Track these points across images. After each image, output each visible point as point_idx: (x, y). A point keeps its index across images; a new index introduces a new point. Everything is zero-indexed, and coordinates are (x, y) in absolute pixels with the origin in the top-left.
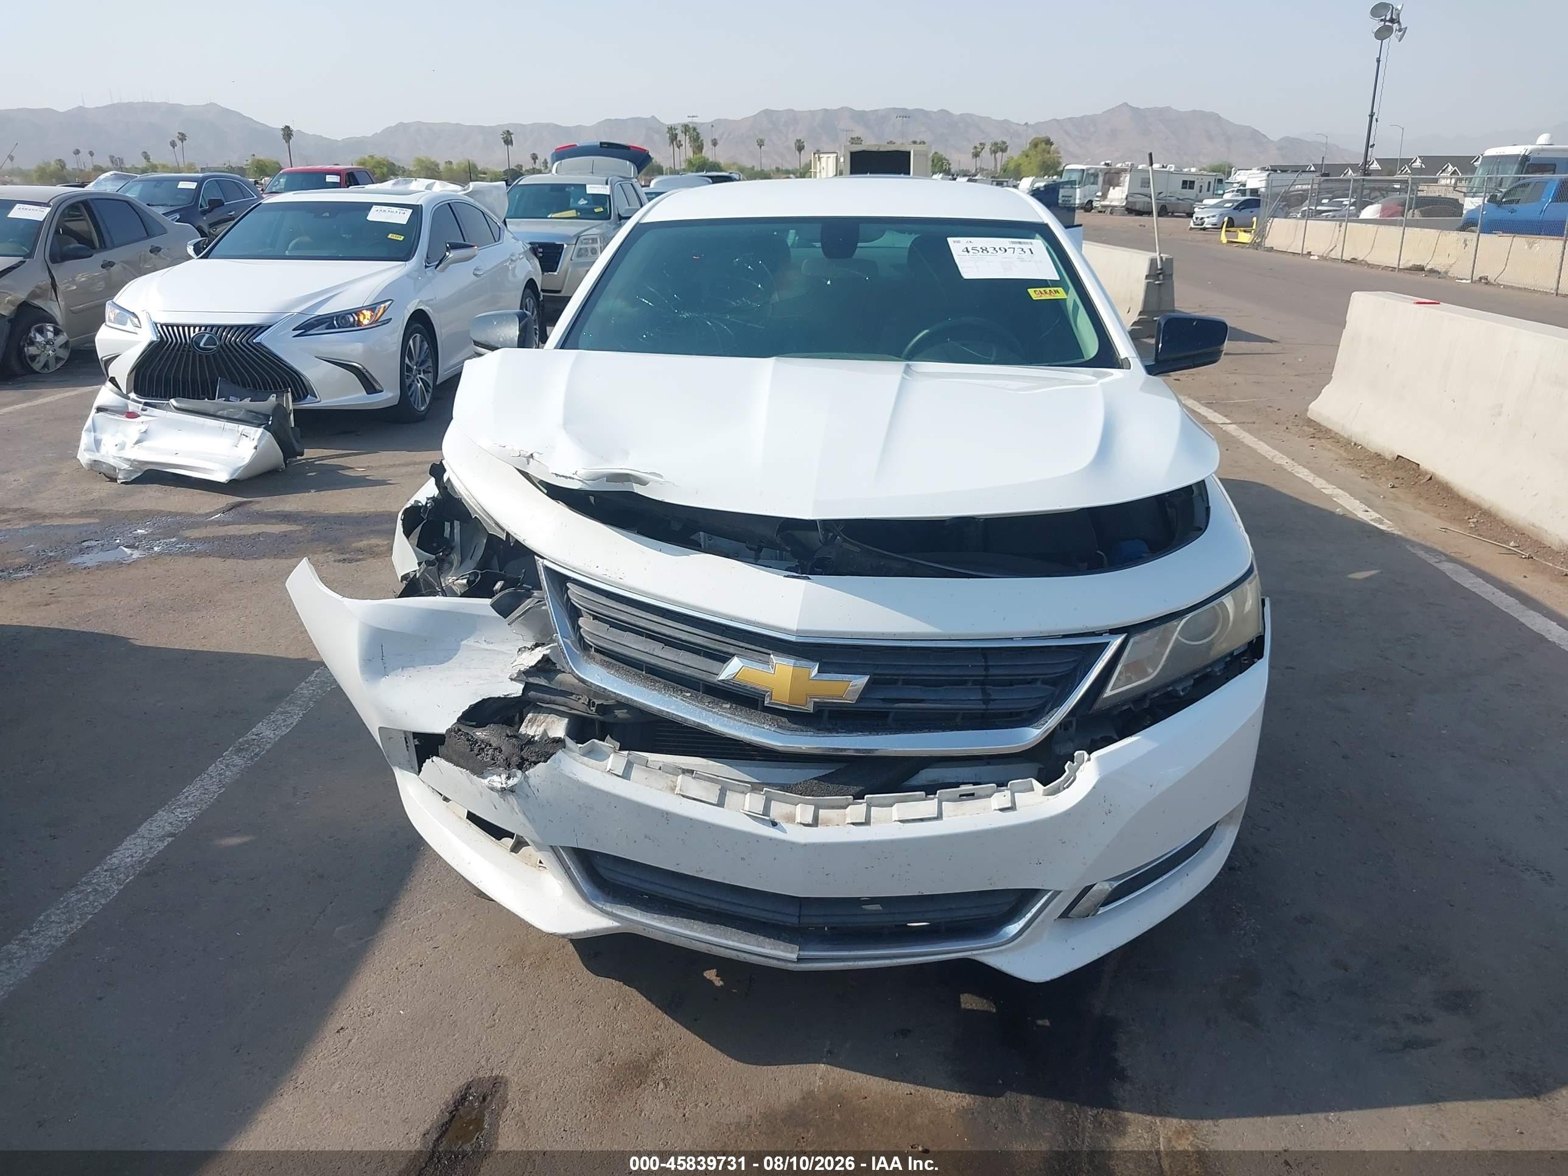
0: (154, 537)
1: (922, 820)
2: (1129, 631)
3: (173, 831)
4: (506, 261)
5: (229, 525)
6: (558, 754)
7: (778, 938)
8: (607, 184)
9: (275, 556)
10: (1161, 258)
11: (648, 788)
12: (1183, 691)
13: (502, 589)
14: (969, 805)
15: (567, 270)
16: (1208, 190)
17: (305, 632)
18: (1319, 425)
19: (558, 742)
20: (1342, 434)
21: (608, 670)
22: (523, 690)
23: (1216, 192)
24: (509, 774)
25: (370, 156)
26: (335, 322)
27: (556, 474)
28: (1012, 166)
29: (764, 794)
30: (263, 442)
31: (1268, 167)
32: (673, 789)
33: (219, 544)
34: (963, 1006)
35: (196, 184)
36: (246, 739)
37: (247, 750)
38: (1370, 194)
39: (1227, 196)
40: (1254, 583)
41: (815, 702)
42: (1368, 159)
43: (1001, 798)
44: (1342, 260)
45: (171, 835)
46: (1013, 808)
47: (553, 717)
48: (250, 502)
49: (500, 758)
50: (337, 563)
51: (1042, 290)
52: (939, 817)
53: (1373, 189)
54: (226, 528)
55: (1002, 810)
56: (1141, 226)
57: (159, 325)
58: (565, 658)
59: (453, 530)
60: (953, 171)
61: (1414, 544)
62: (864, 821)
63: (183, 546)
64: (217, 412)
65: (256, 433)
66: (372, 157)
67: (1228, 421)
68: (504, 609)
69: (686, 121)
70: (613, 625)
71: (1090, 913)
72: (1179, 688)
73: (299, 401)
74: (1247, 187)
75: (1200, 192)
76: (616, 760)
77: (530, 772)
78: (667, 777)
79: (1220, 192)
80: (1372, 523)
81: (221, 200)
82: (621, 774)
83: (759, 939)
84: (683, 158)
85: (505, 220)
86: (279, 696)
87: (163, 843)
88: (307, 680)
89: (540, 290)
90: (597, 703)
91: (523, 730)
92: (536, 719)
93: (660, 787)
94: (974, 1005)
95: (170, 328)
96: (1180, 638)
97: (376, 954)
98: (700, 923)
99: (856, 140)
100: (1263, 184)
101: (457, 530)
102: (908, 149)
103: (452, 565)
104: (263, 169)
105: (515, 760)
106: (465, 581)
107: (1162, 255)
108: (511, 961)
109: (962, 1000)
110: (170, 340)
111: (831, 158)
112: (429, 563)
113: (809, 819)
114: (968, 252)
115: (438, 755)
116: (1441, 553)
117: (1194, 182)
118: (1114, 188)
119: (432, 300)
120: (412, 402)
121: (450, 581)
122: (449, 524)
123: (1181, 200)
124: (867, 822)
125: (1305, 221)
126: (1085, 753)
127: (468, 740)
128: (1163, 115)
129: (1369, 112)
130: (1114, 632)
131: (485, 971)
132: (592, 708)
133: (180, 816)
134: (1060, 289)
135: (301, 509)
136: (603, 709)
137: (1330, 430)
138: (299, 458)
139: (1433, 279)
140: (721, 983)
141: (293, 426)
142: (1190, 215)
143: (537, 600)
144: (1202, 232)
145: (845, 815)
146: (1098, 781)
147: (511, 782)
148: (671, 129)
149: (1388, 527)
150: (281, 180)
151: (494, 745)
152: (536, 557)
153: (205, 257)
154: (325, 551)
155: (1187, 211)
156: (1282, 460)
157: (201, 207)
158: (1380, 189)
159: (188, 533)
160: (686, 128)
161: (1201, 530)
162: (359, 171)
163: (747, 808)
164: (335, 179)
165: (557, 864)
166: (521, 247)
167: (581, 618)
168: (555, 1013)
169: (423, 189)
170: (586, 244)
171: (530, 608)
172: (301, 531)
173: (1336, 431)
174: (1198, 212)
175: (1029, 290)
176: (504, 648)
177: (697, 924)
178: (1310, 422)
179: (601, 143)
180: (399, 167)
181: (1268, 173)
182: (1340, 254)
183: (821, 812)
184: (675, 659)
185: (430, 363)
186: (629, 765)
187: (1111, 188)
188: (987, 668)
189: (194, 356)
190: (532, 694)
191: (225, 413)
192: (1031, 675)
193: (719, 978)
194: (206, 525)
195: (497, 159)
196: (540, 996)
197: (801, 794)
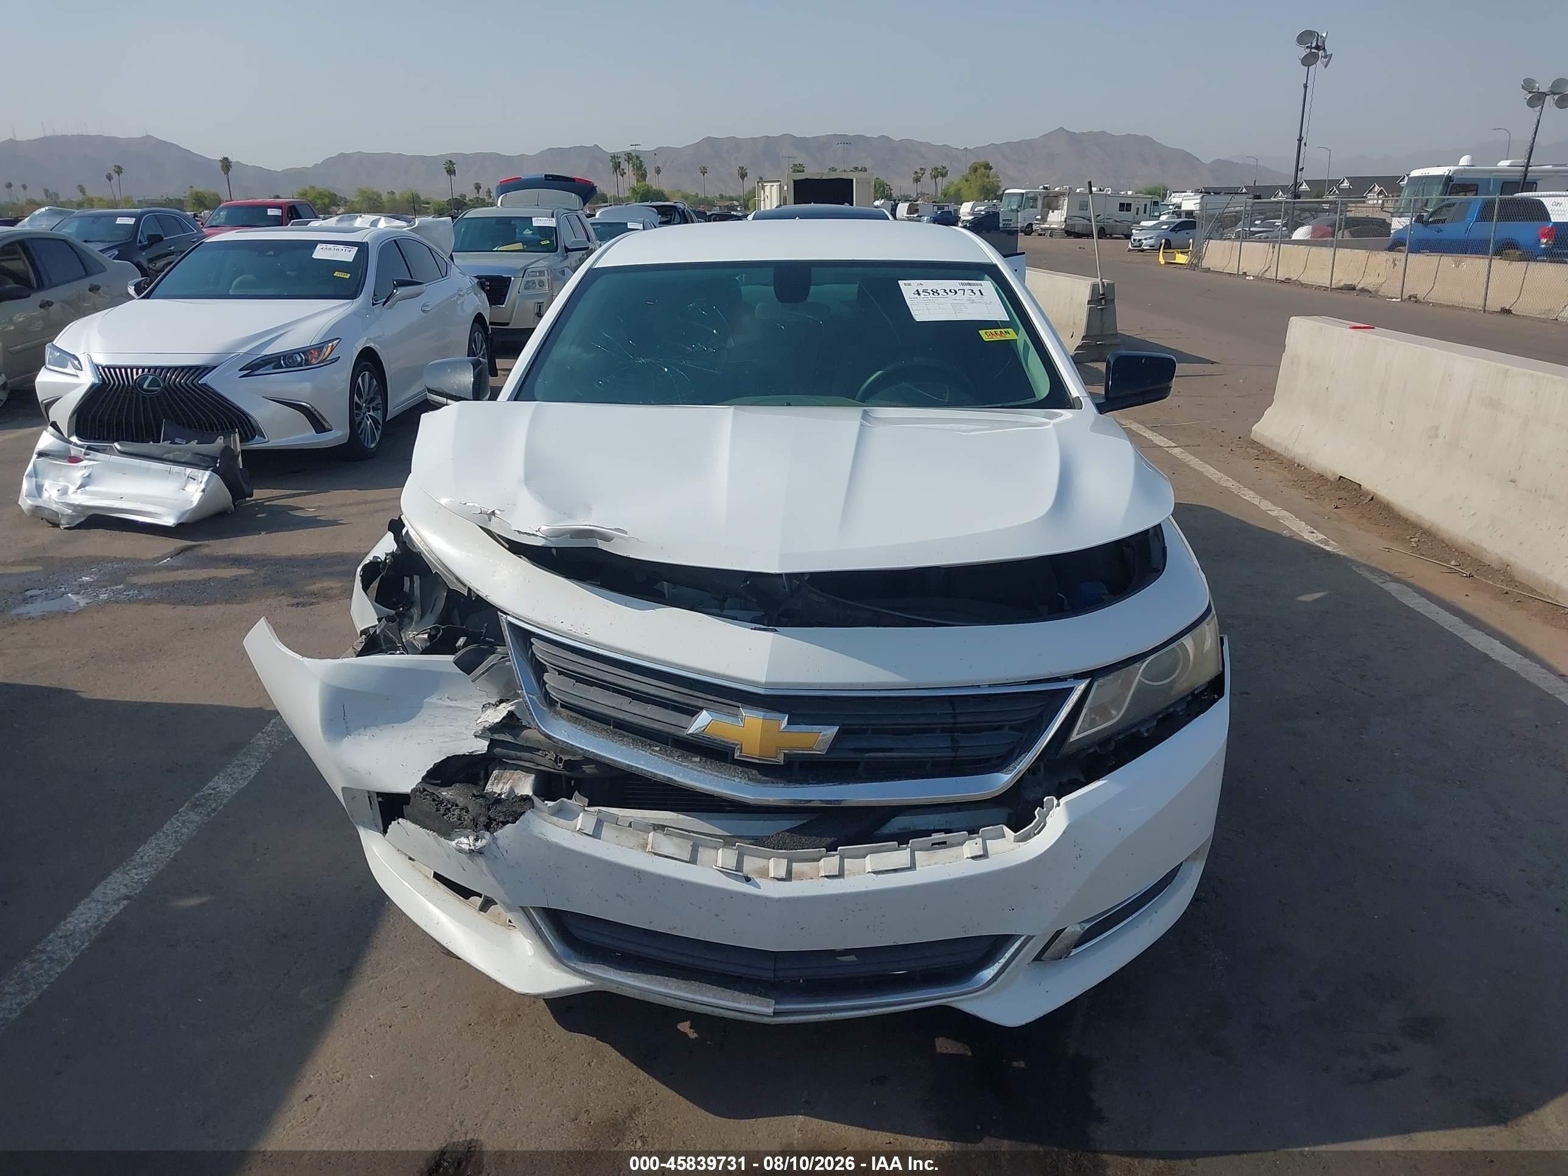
0: (101, 584)
1: (895, 871)
2: (1092, 675)
3: (128, 894)
4: (454, 296)
5: (178, 570)
6: (526, 814)
7: (753, 992)
8: (553, 217)
9: (227, 602)
10: (1103, 284)
11: (620, 847)
12: (1146, 732)
13: (465, 645)
14: (942, 854)
15: (515, 303)
16: (1145, 212)
17: (259, 680)
18: (1263, 446)
19: (526, 799)
20: (1285, 455)
21: (576, 725)
22: (488, 746)
23: (1152, 214)
24: (477, 836)
25: (310, 187)
26: (282, 362)
27: (518, 531)
28: (952, 191)
29: (736, 849)
30: (211, 485)
31: (1200, 187)
32: (644, 847)
33: (168, 590)
34: (938, 1050)
35: (134, 219)
36: (202, 793)
37: (202, 805)
38: (1300, 215)
39: (1163, 218)
40: (1212, 624)
41: (785, 754)
42: (1298, 181)
43: (972, 847)
44: (1277, 280)
45: (127, 898)
46: (984, 856)
47: (519, 774)
48: (200, 545)
49: (467, 818)
50: (290, 608)
51: (993, 331)
52: (912, 867)
53: (1303, 210)
54: (175, 573)
55: (973, 858)
56: (1080, 248)
57: (100, 368)
58: (531, 714)
59: (413, 585)
60: (894, 196)
61: (1359, 565)
62: (837, 874)
63: (131, 593)
64: (163, 455)
65: (205, 475)
66: (313, 188)
67: (1174, 445)
68: (467, 666)
69: (629, 149)
70: (578, 680)
71: (1063, 955)
72: (1143, 729)
73: (249, 441)
74: (1183, 208)
75: (1137, 214)
76: (585, 818)
77: (498, 833)
78: (638, 834)
79: (1157, 214)
80: (1319, 544)
81: (159, 235)
82: (591, 833)
83: (735, 995)
84: (627, 186)
85: (451, 255)
86: (234, 749)
87: (119, 906)
88: (264, 730)
89: (488, 323)
90: (564, 759)
91: (489, 788)
92: (502, 777)
93: (631, 846)
94: (949, 1049)
95: (112, 370)
96: (1143, 679)
97: (344, 1015)
98: (674, 979)
99: (798, 169)
100: (1198, 207)
101: (417, 584)
102: (851, 178)
103: (412, 619)
104: (201, 201)
105: (483, 819)
106: (426, 636)
107: (1103, 280)
108: (482, 1019)
109: (937, 1044)
110: (112, 382)
111: (775, 186)
112: (389, 619)
113: (783, 873)
114: (919, 294)
115: (403, 817)
116: (1386, 573)
117: (1131, 204)
118: (1053, 212)
119: (380, 337)
120: (362, 441)
121: (411, 636)
122: (408, 579)
123: (1119, 222)
124: (841, 875)
125: (1239, 243)
126: (1055, 799)
127: (434, 800)
128: (1099, 139)
129: (1298, 137)
130: (1079, 676)
131: (455, 1030)
132: (559, 764)
133: (136, 877)
134: (1010, 330)
135: (251, 552)
136: (570, 765)
137: (1274, 452)
138: (248, 499)
139: (1366, 298)
140: (695, 1035)
141: (241, 467)
142: (1128, 236)
143: (501, 656)
144: (1140, 253)
145: (818, 869)
146: (1067, 827)
147: (479, 844)
148: (614, 157)
149: (1334, 548)
150: (221, 213)
151: (460, 805)
152: (499, 613)
153: (147, 297)
154: (277, 595)
155: (1125, 233)
156: (1230, 483)
157: (140, 242)
158: (1309, 210)
159: (135, 579)
160: (629, 157)
161: (1158, 571)
162: (301, 204)
163: (720, 864)
164: (276, 212)
165: (527, 924)
166: (468, 282)
167: (546, 674)
168: (528, 1071)
169: (368, 226)
170: (533, 276)
171: (494, 665)
172: (252, 575)
173: (1280, 453)
174: (1136, 234)
175: (980, 332)
176: (468, 704)
177: (672, 981)
178: (1254, 444)
179: (546, 176)
180: (341, 198)
181: (1202, 195)
182: (1275, 274)
183: (795, 865)
184: (643, 714)
185: (379, 400)
186: (599, 824)
187: (1050, 211)
188: (954, 716)
189: (137, 398)
190: (498, 750)
191: (171, 456)
192: (997, 722)
193: (692, 1030)
194: (154, 570)
195: (439, 190)
196: (512, 1054)
197: (773, 848)
